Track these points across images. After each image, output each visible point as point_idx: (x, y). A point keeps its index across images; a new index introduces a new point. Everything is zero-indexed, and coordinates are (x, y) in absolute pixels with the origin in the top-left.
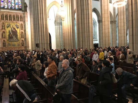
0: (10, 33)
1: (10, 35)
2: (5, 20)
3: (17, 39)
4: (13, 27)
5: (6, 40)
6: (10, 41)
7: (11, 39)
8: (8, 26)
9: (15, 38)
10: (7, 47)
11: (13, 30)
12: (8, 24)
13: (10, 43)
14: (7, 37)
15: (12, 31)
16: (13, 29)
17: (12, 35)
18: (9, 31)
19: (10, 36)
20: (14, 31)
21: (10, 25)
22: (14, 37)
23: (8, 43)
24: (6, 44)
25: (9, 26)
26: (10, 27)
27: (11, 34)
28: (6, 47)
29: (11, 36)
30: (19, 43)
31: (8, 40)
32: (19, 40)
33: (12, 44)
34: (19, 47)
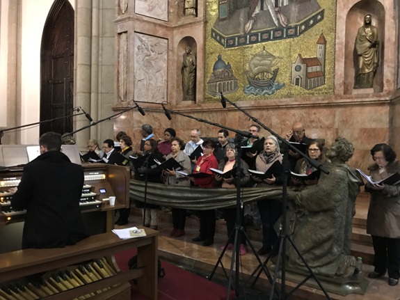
3: (294, 9)
6: (231, 43)
7: (241, 14)
23: (212, 61)
30: (319, 45)
31: (217, 34)
32: (322, 13)
33: (246, 72)
34: (318, 100)
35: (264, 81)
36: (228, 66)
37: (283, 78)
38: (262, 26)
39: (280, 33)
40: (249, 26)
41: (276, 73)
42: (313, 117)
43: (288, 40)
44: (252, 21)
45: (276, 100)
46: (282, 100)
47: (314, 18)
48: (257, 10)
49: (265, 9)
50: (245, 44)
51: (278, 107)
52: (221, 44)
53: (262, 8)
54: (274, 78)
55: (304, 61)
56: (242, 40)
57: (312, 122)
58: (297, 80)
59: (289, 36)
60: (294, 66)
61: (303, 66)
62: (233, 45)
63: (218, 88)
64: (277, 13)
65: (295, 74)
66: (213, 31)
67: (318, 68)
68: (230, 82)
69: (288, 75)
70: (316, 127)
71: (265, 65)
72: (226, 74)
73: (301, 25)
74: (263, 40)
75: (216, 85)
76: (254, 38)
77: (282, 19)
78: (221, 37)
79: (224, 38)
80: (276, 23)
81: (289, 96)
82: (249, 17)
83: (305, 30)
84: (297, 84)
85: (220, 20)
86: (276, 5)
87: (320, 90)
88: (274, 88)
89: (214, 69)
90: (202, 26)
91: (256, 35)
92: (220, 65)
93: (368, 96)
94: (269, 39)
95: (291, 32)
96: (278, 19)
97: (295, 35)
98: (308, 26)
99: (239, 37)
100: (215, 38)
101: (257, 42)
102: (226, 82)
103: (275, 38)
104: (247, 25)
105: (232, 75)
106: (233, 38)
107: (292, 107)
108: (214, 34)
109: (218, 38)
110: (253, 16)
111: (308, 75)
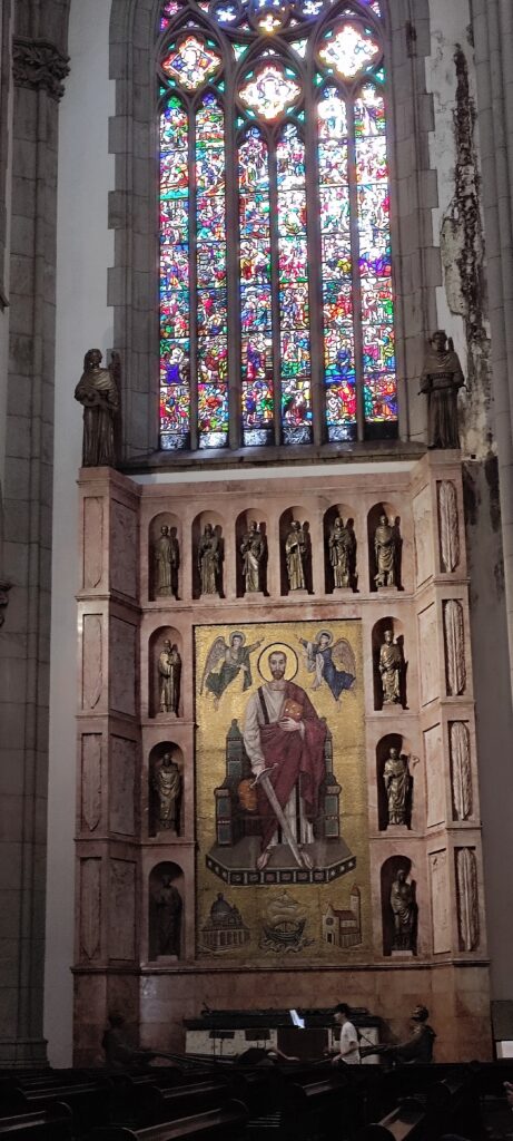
0: (248, 763)
1: (245, 788)
2: (196, 596)
3: (322, 849)
4: (278, 675)
5: (185, 860)
6: (237, 879)
7: (252, 843)
8: (216, 670)
9: (307, 828)
10: (203, 964)
11: (285, 716)
12: (220, 641)
13: (236, 896)
14: (209, 811)
15: (266, 729)
16: (275, 702)
17: (268, 787)
18: (235, 736)
19: (235, 799)
20: (292, 724)
21: (244, 654)
22: (291, 808)
23: (208, 901)
24: (189, 917)
25: (234, 673)
26: (247, 683)
27: (258, 770)
28: (189, 950)
29: (249, 802)
30: (352, 897)
31: (214, 864)
32: (354, 860)
33: (261, 921)
34: (355, 961)
35: (286, 935)
36: (234, 910)
37: (311, 932)
38: (280, 864)
39: (303, 876)
40: (263, 859)
41: (302, 925)
42: (351, 982)
43: (316, 886)
44: (267, 855)
45: (305, 960)
46: (313, 960)
47: (345, 864)
48: (274, 843)
49: (284, 843)
50: (258, 882)
51: (310, 970)
52: (223, 879)
53: (280, 841)
54: (300, 932)
55: (336, 913)
56: (254, 878)
57: (350, 987)
58: (330, 935)
59: (316, 881)
60: (325, 918)
61: (336, 920)
62: (241, 883)
63: (219, 939)
64: (299, 850)
65: (327, 929)
66: (208, 859)
67: (353, 923)
68: (237, 931)
69: (318, 929)
70: (356, 994)
71: (287, 913)
72: (232, 921)
73: (330, 870)
74: (282, 882)
75: (216, 935)
76: (270, 877)
77: (307, 859)
78: (221, 869)
79: (227, 871)
80: (300, 862)
81: (320, 955)
82: (263, 850)
83: (335, 877)
84: (330, 940)
85: (217, 845)
86: (299, 841)
87: (357, 949)
88: (300, 945)
89: (212, 912)
90: (193, 850)
91: (274, 873)
92: (220, 906)
93: (407, 958)
94: (290, 881)
95: (319, 876)
96: (301, 858)
97: (323, 881)
98: (339, 874)
99: (250, 873)
100: (213, 870)
101: (274, 882)
102: (232, 931)
103: (299, 881)
104: (261, 859)
105: (241, 924)
106: (241, 873)
107: (327, 970)
108: (210, 864)
109: (217, 869)
110: (268, 848)
111: (341, 930)
